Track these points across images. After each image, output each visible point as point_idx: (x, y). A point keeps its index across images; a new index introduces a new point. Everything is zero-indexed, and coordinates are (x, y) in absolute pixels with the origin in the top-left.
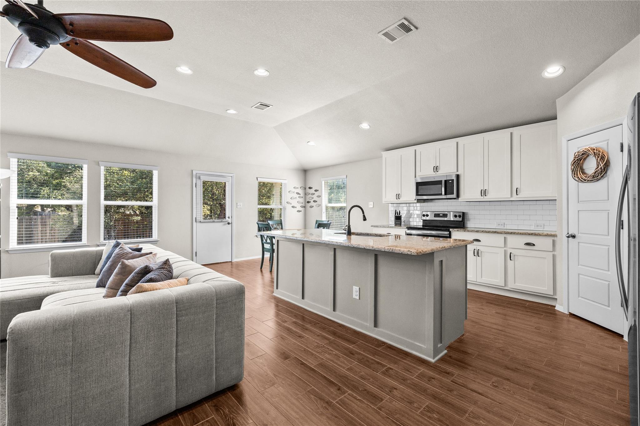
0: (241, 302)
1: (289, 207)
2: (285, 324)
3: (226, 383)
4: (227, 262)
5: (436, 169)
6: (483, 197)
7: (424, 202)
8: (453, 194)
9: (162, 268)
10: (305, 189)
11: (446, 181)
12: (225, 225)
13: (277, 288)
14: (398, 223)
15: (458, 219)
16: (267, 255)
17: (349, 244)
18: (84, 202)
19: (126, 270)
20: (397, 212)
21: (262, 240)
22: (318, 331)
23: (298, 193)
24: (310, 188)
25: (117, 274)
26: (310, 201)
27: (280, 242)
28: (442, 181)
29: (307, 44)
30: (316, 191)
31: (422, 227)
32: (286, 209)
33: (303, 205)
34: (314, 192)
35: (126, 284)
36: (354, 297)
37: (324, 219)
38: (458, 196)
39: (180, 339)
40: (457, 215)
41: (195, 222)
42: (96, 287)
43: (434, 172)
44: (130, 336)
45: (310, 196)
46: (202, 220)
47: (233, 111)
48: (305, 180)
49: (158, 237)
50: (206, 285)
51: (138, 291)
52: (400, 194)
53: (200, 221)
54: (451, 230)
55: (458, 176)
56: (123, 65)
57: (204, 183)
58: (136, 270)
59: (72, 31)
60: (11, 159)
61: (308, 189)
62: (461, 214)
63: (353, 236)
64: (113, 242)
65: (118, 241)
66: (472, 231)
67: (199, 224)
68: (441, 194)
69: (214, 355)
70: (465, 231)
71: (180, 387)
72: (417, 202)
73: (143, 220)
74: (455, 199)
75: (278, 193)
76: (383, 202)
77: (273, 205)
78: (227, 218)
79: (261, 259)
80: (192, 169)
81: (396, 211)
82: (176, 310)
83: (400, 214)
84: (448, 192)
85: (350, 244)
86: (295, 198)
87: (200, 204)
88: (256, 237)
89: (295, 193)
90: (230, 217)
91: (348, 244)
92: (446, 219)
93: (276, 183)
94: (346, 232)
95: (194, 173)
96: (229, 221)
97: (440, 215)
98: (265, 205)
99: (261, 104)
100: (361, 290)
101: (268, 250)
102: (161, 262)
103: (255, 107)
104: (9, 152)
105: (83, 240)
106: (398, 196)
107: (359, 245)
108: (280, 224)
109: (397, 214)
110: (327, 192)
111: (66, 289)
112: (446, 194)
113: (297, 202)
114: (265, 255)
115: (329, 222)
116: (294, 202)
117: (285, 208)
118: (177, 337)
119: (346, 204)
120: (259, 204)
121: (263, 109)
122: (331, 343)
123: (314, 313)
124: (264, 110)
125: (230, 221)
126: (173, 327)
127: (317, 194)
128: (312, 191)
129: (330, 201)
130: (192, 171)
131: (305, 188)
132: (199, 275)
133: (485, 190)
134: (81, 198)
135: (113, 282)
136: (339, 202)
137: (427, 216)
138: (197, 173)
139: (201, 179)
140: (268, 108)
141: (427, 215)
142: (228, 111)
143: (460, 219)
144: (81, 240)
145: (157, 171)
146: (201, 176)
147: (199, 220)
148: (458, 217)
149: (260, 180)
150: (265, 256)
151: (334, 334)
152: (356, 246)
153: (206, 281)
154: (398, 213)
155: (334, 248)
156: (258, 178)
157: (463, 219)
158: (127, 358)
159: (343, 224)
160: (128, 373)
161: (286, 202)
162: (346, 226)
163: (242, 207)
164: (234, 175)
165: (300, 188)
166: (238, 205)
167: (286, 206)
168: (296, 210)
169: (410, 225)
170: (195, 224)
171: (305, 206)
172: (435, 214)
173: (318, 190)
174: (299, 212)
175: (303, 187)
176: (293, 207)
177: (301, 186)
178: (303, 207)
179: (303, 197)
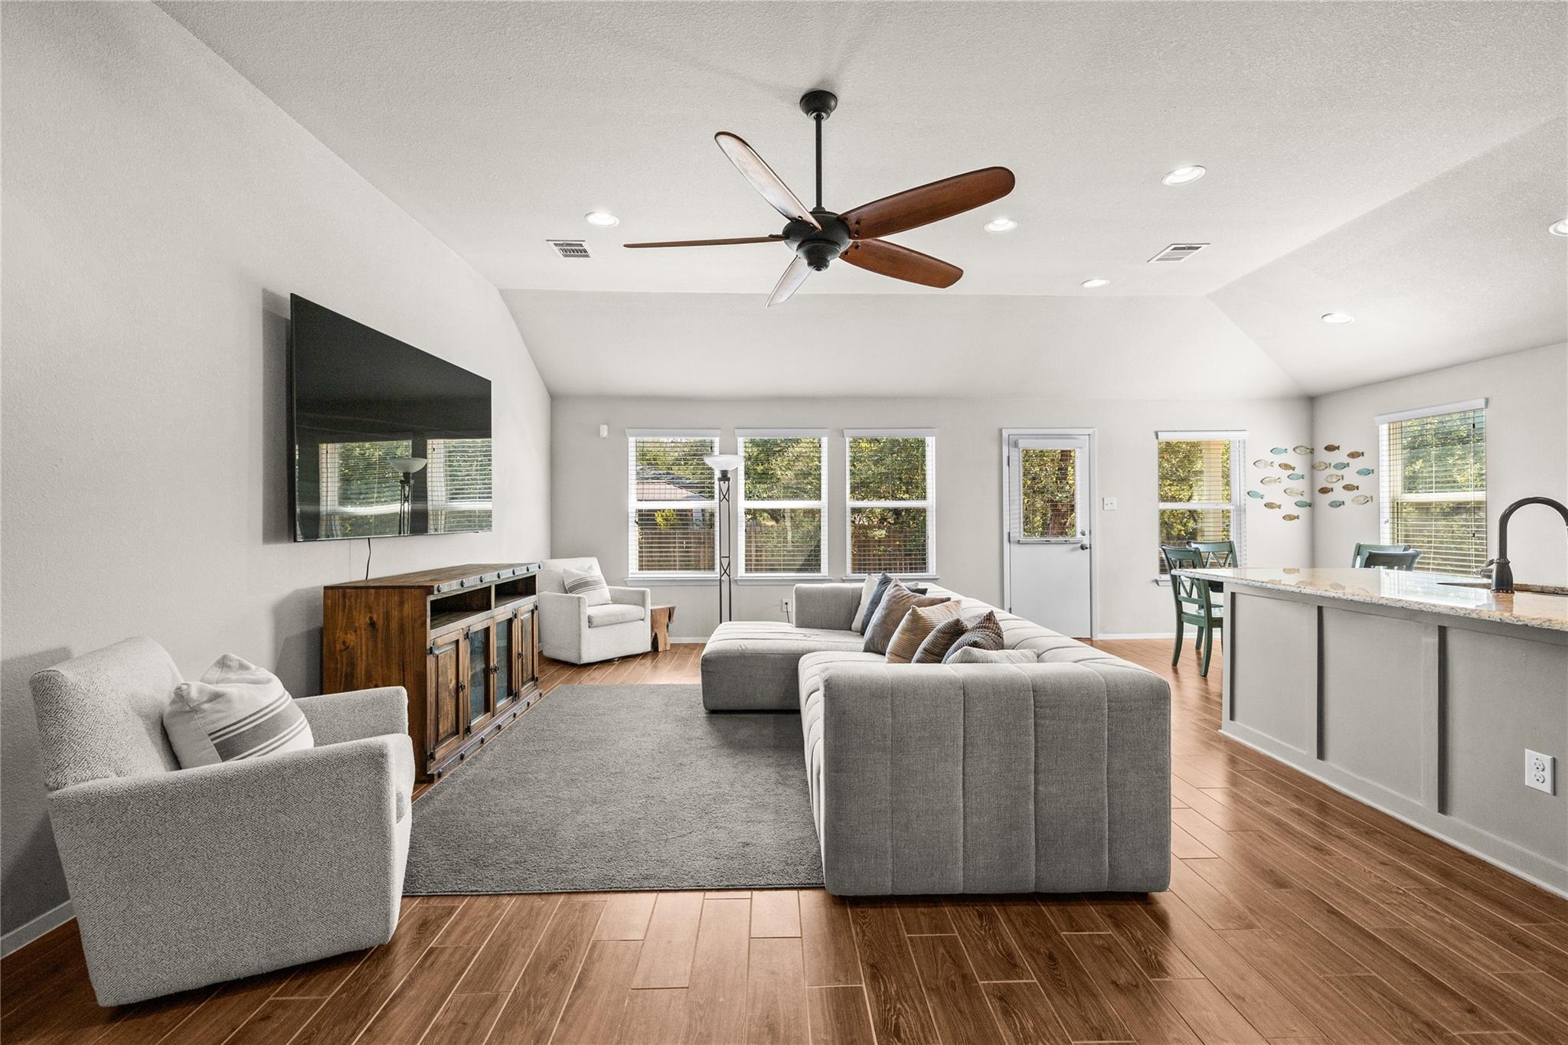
0: (1161, 716)
1: (1254, 506)
2: (1269, 810)
3: (1129, 882)
9: (985, 627)
10: (1312, 451)
12: (1073, 550)
13: (1232, 718)
16: (1191, 633)
17: (1506, 617)
18: (822, 504)
19: (919, 627)
21: (1177, 593)
22: (1381, 852)
23: (1286, 466)
24: (1330, 448)
25: (905, 631)
26: (1329, 486)
27: (1239, 599)
29: (1332, 63)
30: (1353, 455)
32: (1245, 510)
33: (1306, 499)
34: (1346, 460)
35: (924, 649)
36: (1530, 780)
37: (1385, 540)
39: (1041, 760)
41: (1008, 543)
42: (864, 651)
44: (964, 731)
45: (1331, 471)
46: (1022, 539)
47: (1097, 281)
48: (1312, 426)
49: (936, 572)
50: (1080, 668)
51: (965, 659)
53: (1019, 541)
56: (916, 258)
57: (1027, 456)
58: (938, 627)
59: (857, 232)
60: (739, 439)
61: (1321, 452)
63: (1518, 596)
64: (876, 578)
65: (888, 575)
67: (1016, 548)
69: (1105, 813)
71: (1042, 852)
73: (889, 537)
75: (1217, 470)
77: (1203, 499)
78: (1079, 536)
79: (1174, 642)
80: (1001, 427)
82: (1035, 704)
85: (1507, 614)
86: (1275, 481)
87: (1018, 502)
88: (1155, 584)
89: (1276, 465)
90: (1087, 532)
91: (1502, 615)
93: (1208, 443)
94: (1490, 581)
95: (1005, 434)
96: (1083, 543)
98: (1171, 501)
99: (1175, 249)
100: (1560, 768)
101: (1193, 620)
102: (975, 617)
103: (1160, 260)
104: (737, 428)
105: (822, 570)
107: (1550, 620)
108: (1228, 553)
110: (1399, 457)
111: (823, 647)
113: (1286, 492)
114: (1184, 634)
115: (1411, 551)
116: (1273, 494)
117: (1241, 510)
118: (1036, 756)
119: (1486, 493)
120: (1160, 500)
121: (1179, 259)
122: (1431, 892)
123: (1362, 804)
124: (1183, 260)
125: (1085, 541)
126: (1030, 735)
127: (1357, 464)
128: (1340, 457)
129: (1411, 483)
130: (1001, 430)
131: (1313, 449)
132: (1058, 648)
134: (819, 497)
135: (898, 644)
136: (1452, 487)
138: (1011, 433)
139: (1020, 446)
140: (1197, 251)
142: (1088, 283)
144: (819, 570)
145: (934, 438)
146: (1020, 441)
147: (1014, 537)
149: (1164, 437)
150: (1186, 635)
151: (1446, 875)
152: (1535, 623)
153: (1083, 660)
155: (1440, 627)
156: (1159, 434)
158: (961, 768)
159: (1472, 558)
160: (961, 794)
161: (1243, 493)
162: (1491, 562)
163: (1116, 508)
164: (1094, 431)
165: (1294, 450)
166: (1105, 503)
167: (1245, 504)
168: (1278, 514)
170: (1006, 545)
171: (1310, 504)
173: (1360, 452)
174: (1291, 519)
175: (1302, 448)
176: (1269, 505)
177: (1297, 447)
178: (1305, 504)
179: (1303, 477)
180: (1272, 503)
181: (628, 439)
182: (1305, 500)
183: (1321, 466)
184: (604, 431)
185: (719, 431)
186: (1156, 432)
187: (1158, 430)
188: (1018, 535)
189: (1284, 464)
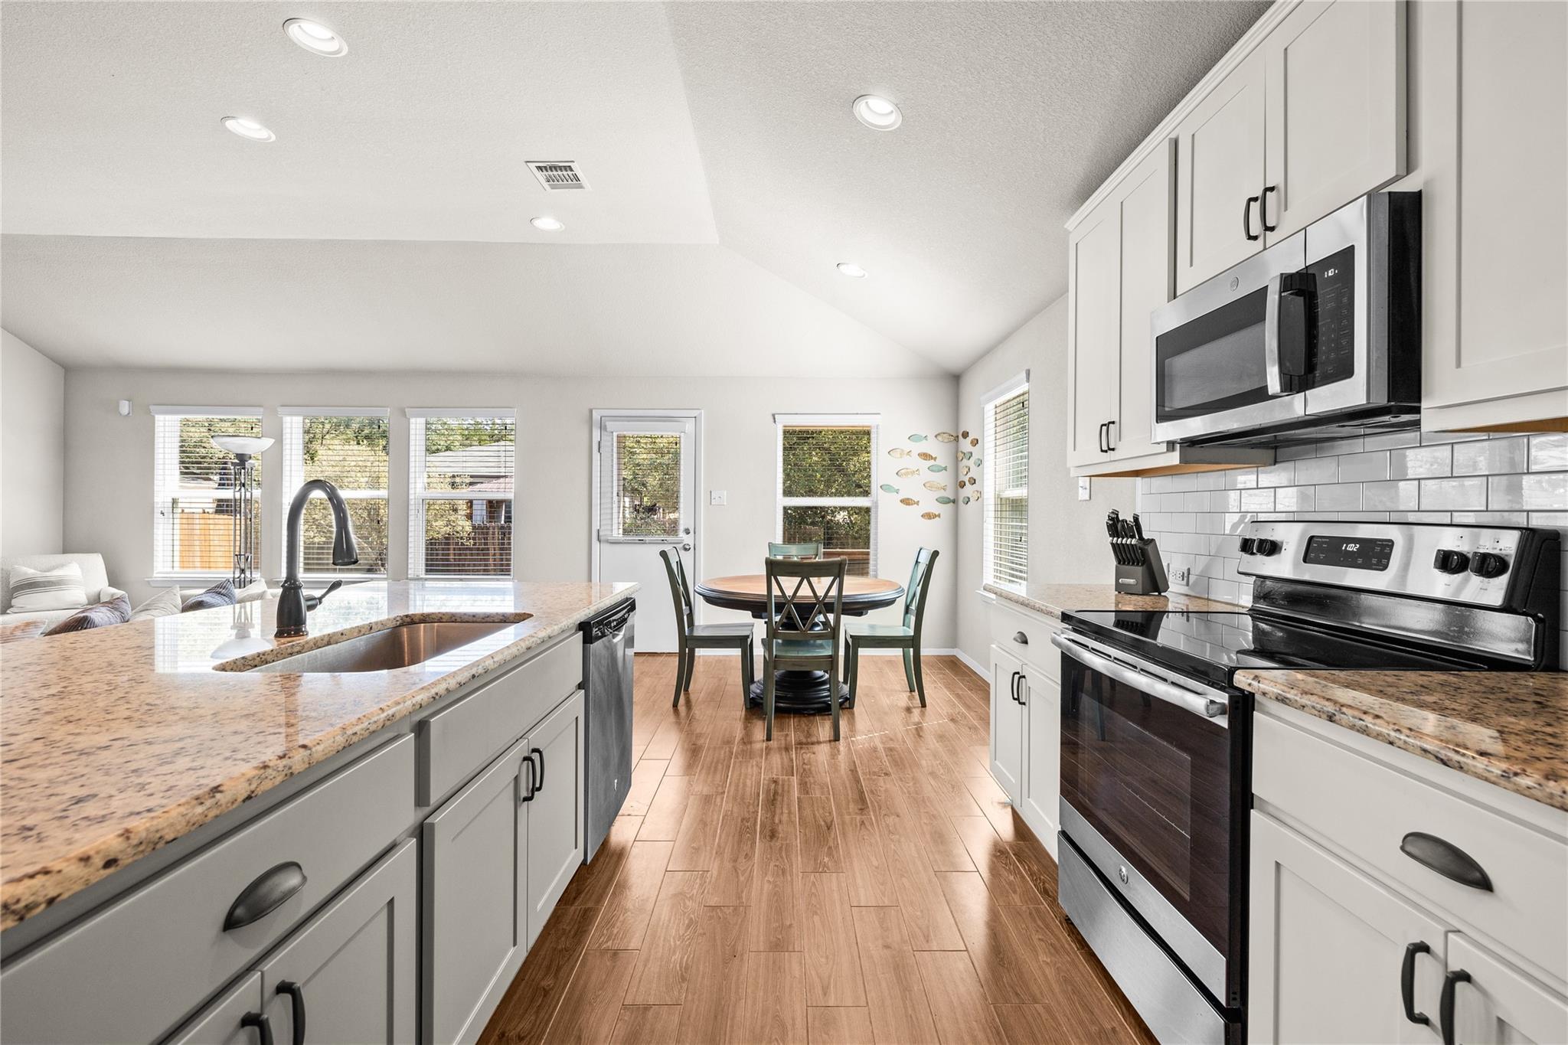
1: (889, 502)
8: (1347, 369)
14: (1126, 581)
20: (1123, 521)
23: (926, 456)
24: (964, 435)
26: (963, 479)
30: (975, 443)
32: (878, 507)
34: (971, 449)
41: (599, 543)
43: (1254, 238)
45: (965, 462)
46: (616, 537)
48: (956, 410)
52: (1117, 418)
53: (612, 540)
54: (1239, 678)
57: (621, 441)
60: (287, 419)
62: (1509, 547)
67: (606, 548)
78: (682, 534)
80: (591, 407)
83: (1146, 536)
86: (913, 473)
87: (610, 495)
90: (691, 531)
95: (596, 415)
96: (686, 542)
97: (1347, 547)
98: (798, 496)
99: (539, 168)
104: (282, 406)
106: (1107, 437)
116: (910, 488)
120: (786, 495)
125: (688, 540)
127: (975, 453)
128: (968, 445)
130: (591, 411)
137: (1269, 548)
138: (603, 414)
139: (611, 430)
141: (1265, 543)
142: (538, 225)
146: (611, 424)
147: (608, 536)
149: (784, 421)
156: (778, 417)
163: (725, 504)
164: (702, 412)
165: (936, 436)
166: (713, 496)
167: (883, 500)
168: (916, 511)
169: (1208, 599)
170: (596, 545)
171: (954, 500)
172: (1316, 542)
173: (978, 438)
174: (930, 518)
175: (945, 436)
176: (906, 502)
177: (939, 434)
178: (948, 500)
179: (945, 469)
180: (908, 499)
181: (154, 417)
182: (946, 496)
183: (961, 456)
184: (125, 408)
185: (262, 410)
186: (774, 415)
187: (774, 412)
188: (609, 533)
189: (924, 454)
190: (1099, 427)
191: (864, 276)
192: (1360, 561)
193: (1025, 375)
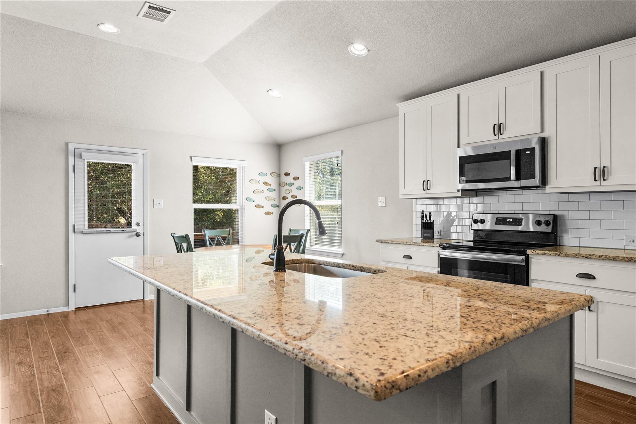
1: (250, 207)
4: (134, 301)
5: (499, 128)
6: (598, 183)
7: (477, 196)
8: (533, 176)
11: (518, 152)
12: (130, 237)
13: (158, 375)
14: (427, 235)
15: (543, 228)
20: (426, 214)
23: (266, 184)
24: (287, 174)
26: (286, 195)
28: (510, 151)
30: (296, 179)
31: (471, 244)
32: (245, 209)
34: (293, 181)
37: (307, 226)
38: (544, 181)
40: (542, 219)
41: (74, 234)
43: (495, 135)
45: (287, 187)
46: (86, 230)
47: (109, 26)
48: (279, 161)
52: (430, 179)
53: (83, 231)
54: (529, 252)
55: (543, 142)
57: (90, 165)
61: (283, 176)
62: (551, 219)
66: (576, 256)
67: (80, 237)
68: (509, 179)
70: (559, 255)
72: (462, 195)
74: (536, 187)
76: (401, 197)
78: (134, 226)
80: (67, 141)
81: (423, 213)
83: (432, 219)
84: (522, 173)
87: (82, 201)
90: (141, 224)
92: (520, 228)
95: (71, 147)
96: (138, 232)
97: (508, 220)
98: (201, 203)
99: (151, 8)
103: (145, 16)
106: (427, 185)
109: (425, 219)
110: (313, 180)
112: (518, 178)
116: (260, 199)
119: (341, 200)
120: (194, 202)
121: (161, 20)
124: (165, 22)
125: (139, 230)
127: (297, 183)
128: (289, 179)
129: (317, 196)
130: (67, 144)
131: (280, 175)
133: (604, 167)
137: (483, 221)
138: (76, 147)
139: (84, 159)
140: (171, 16)
141: (481, 220)
142: (102, 27)
143: (549, 229)
146: (84, 154)
147: (79, 229)
148: (543, 225)
149: (196, 161)
154: (428, 217)
156: (193, 158)
157: (555, 227)
159: (337, 235)
161: (244, 198)
163: (163, 207)
164: (147, 151)
166: (155, 203)
167: (245, 205)
168: (262, 211)
169: (450, 239)
170: (71, 235)
171: (279, 205)
172: (499, 219)
173: (298, 177)
174: (269, 214)
175: (275, 174)
176: (258, 206)
177: (272, 173)
178: (276, 206)
179: (275, 190)
180: (259, 205)
183: (283, 184)
186: (191, 158)
187: (191, 155)
188: (82, 227)
189: (266, 182)
190: (423, 182)
191: (280, 97)
192: (513, 224)
193: (341, 152)
